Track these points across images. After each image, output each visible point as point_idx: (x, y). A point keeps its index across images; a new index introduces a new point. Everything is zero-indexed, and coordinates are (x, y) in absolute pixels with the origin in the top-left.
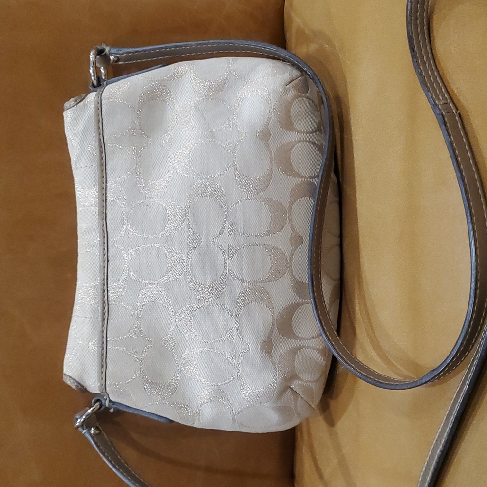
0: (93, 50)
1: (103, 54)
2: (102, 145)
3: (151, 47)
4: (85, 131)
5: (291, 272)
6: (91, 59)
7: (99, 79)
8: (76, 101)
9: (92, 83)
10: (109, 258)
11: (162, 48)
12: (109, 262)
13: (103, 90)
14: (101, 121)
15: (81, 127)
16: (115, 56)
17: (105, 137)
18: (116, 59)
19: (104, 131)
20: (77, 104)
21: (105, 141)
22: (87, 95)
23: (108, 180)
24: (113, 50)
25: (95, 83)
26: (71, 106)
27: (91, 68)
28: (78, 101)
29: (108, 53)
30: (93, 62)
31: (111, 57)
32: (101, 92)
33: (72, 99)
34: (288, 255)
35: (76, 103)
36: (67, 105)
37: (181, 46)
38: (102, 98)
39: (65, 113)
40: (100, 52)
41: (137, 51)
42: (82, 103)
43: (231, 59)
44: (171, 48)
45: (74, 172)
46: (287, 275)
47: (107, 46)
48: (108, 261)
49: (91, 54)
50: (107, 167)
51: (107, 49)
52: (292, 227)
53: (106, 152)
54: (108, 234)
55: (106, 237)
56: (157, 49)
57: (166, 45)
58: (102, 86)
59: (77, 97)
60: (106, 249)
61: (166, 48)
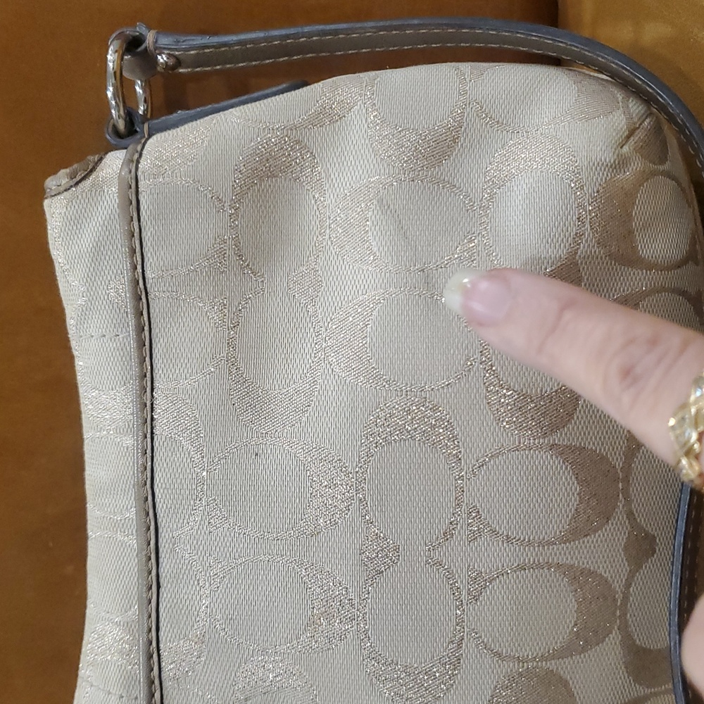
0: (115, 42)
1: (139, 49)
2: (140, 294)
3: (261, 34)
4: (97, 252)
5: (624, 628)
6: (111, 65)
7: (130, 117)
8: (72, 176)
9: (115, 127)
10: (162, 581)
11: (288, 36)
12: (162, 590)
13: (142, 149)
14: (136, 235)
15: (87, 238)
16: (169, 56)
17: (149, 274)
18: (171, 62)
19: (146, 260)
20: (77, 184)
21: (148, 286)
22: (101, 160)
23: (156, 384)
24: (165, 41)
25: (121, 125)
26: (62, 189)
27: (111, 89)
28: (78, 178)
29: (152, 48)
30: (115, 73)
31: (159, 57)
32: (136, 156)
33: (63, 172)
34: (618, 586)
35: (72, 183)
36: (51, 183)
37: (336, 32)
38: (139, 173)
39: (46, 203)
40: (133, 45)
41: (225, 44)
42: (87, 183)
43: (466, 67)
44: (310, 35)
45: (73, 344)
46: (615, 638)
47: (149, 28)
48: (159, 587)
49: (110, 52)
50: (155, 352)
51: (150, 37)
52: (630, 515)
53: (152, 311)
54: (160, 520)
55: (152, 528)
56: (275, 38)
57: (299, 30)
58: (138, 136)
59: (75, 166)
60: (153, 556)
61: (296, 36)
